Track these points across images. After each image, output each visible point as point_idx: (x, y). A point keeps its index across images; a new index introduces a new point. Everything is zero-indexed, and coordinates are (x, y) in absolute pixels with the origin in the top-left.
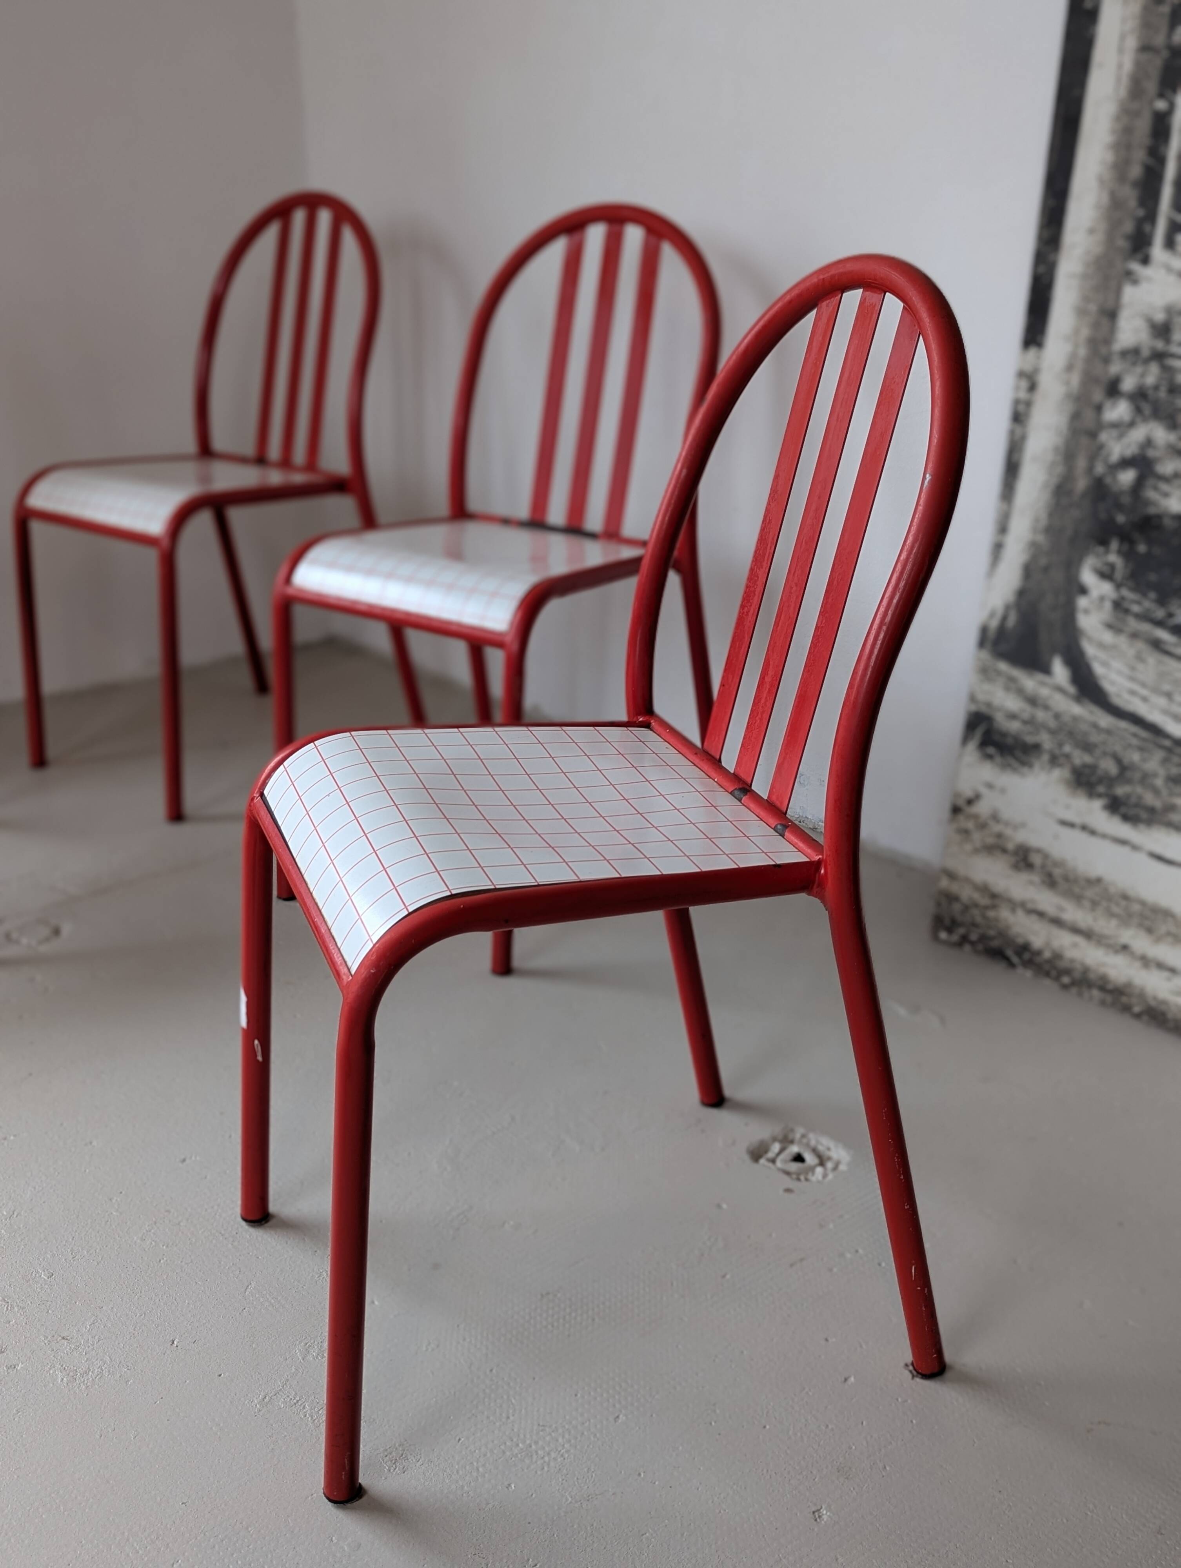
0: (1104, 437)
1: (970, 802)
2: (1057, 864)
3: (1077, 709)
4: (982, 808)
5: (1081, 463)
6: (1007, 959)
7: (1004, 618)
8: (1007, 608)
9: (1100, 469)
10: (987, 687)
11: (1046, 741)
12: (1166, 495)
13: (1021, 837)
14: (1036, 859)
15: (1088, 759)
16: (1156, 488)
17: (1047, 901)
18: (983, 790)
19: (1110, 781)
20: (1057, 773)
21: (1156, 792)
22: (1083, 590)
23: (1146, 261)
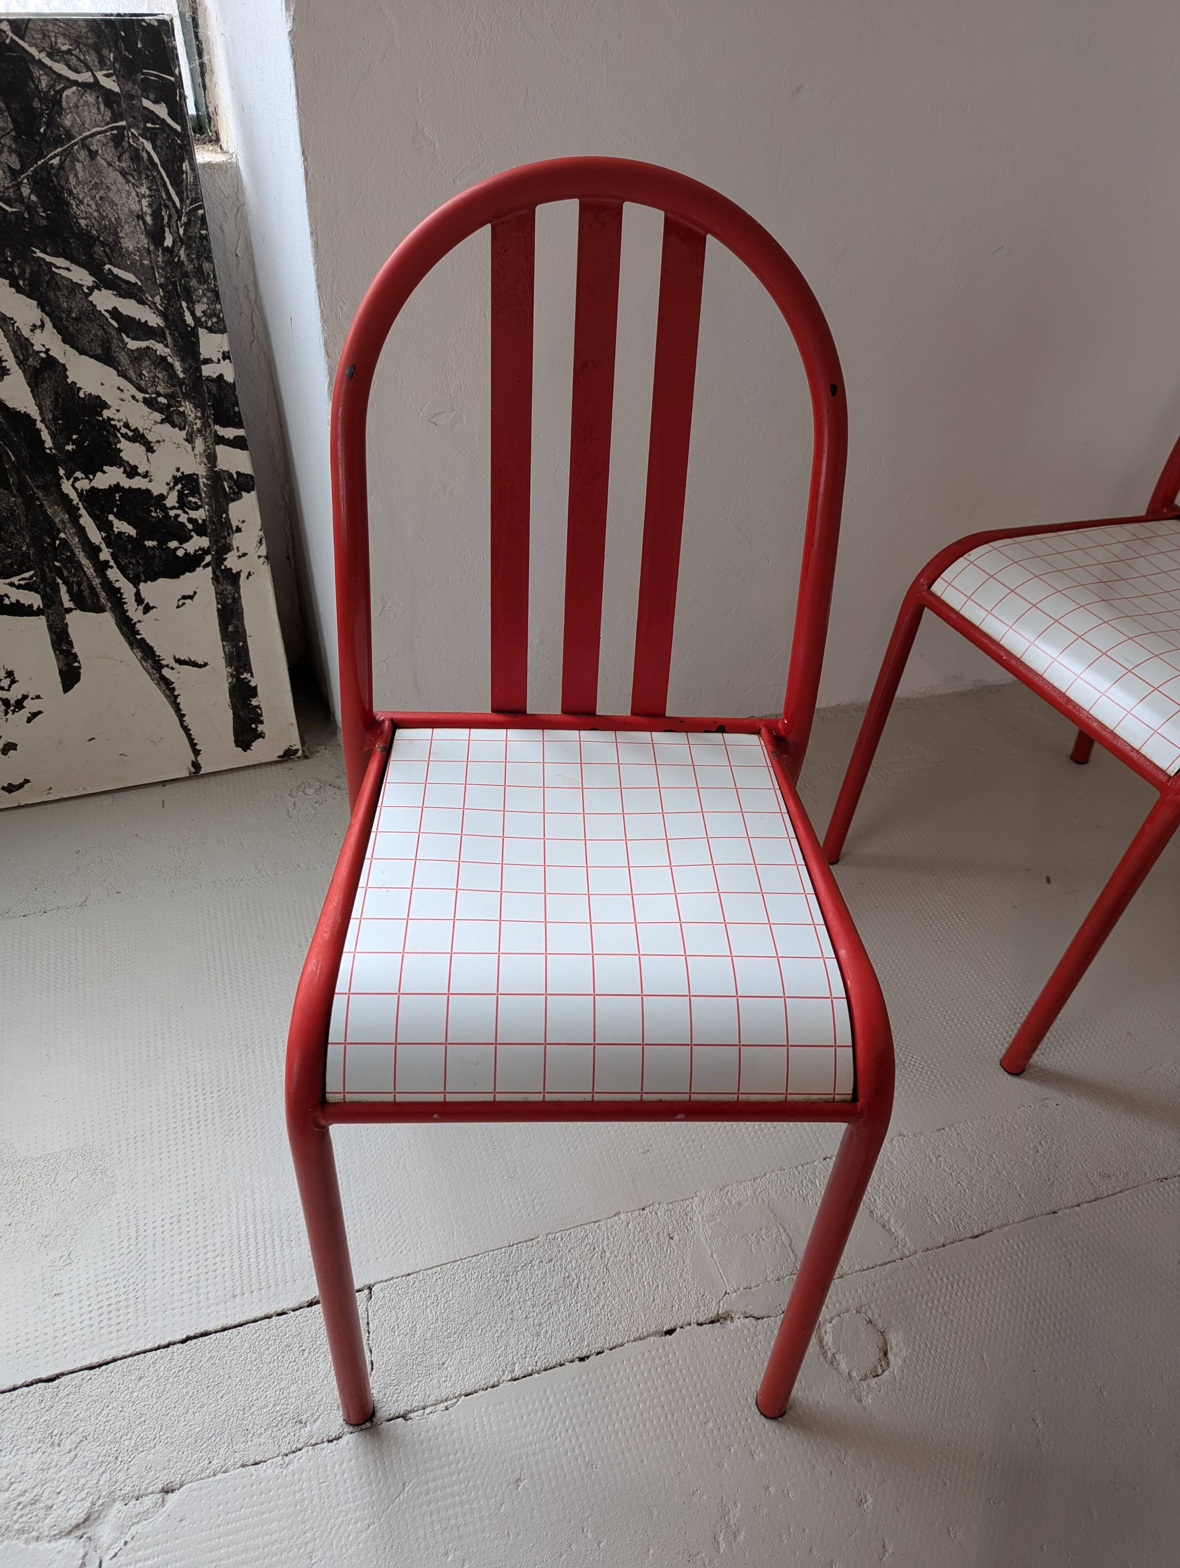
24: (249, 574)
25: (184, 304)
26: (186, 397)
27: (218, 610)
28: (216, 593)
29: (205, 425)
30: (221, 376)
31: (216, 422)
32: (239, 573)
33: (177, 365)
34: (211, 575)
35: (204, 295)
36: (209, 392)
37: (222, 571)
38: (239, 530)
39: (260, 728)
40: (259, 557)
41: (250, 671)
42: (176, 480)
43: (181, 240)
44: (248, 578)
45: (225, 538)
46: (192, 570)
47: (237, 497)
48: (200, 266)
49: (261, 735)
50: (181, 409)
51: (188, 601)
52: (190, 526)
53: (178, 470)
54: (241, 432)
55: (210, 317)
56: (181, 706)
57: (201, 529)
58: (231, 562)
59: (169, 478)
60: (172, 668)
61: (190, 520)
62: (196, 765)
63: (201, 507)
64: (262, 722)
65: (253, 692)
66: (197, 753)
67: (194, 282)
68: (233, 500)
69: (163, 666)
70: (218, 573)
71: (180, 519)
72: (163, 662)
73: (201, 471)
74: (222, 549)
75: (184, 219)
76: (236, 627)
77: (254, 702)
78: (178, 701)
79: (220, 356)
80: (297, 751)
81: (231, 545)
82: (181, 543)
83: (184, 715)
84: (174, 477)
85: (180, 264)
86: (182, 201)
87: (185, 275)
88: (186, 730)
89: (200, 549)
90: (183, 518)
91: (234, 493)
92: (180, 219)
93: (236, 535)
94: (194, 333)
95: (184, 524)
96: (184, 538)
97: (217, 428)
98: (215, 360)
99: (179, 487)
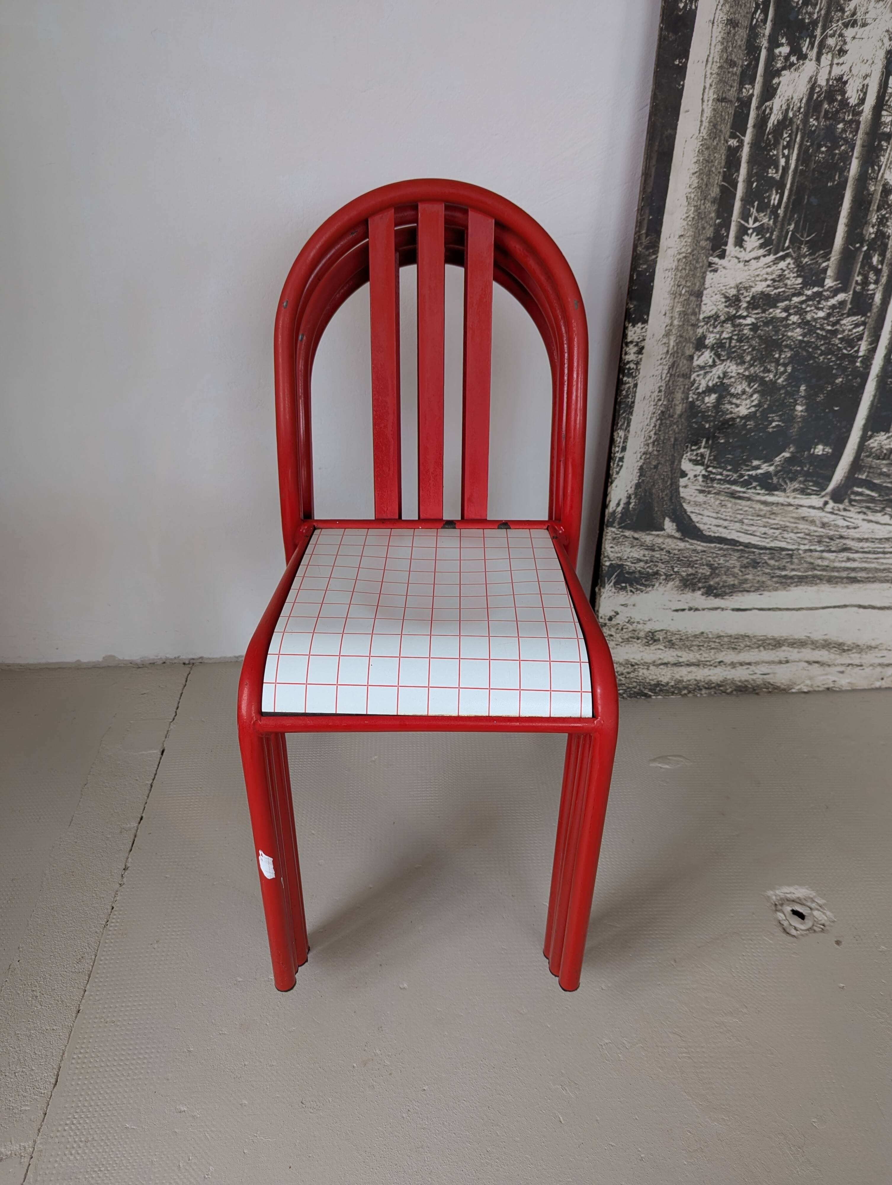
0: (694, 376)
1: (610, 619)
2: (673, 634)
3: (682, 545)
4: (621, 620)
5: (679, 396)
6: (646, 695)
7: (628, 503)
8: (629, 497)
9: (692, 397)
10: (616, 549)
11: (662, 568)
12: (737, 406)
13: (649, 627)
14: (660, 636)
15: (690, 571)
16: (731, 403)
17: (669, 656)
18: (619, 609)
19: (706, 578)
20: (671, 584)
21: (735, 576)
22: (684, 474)
23: (722, 256)
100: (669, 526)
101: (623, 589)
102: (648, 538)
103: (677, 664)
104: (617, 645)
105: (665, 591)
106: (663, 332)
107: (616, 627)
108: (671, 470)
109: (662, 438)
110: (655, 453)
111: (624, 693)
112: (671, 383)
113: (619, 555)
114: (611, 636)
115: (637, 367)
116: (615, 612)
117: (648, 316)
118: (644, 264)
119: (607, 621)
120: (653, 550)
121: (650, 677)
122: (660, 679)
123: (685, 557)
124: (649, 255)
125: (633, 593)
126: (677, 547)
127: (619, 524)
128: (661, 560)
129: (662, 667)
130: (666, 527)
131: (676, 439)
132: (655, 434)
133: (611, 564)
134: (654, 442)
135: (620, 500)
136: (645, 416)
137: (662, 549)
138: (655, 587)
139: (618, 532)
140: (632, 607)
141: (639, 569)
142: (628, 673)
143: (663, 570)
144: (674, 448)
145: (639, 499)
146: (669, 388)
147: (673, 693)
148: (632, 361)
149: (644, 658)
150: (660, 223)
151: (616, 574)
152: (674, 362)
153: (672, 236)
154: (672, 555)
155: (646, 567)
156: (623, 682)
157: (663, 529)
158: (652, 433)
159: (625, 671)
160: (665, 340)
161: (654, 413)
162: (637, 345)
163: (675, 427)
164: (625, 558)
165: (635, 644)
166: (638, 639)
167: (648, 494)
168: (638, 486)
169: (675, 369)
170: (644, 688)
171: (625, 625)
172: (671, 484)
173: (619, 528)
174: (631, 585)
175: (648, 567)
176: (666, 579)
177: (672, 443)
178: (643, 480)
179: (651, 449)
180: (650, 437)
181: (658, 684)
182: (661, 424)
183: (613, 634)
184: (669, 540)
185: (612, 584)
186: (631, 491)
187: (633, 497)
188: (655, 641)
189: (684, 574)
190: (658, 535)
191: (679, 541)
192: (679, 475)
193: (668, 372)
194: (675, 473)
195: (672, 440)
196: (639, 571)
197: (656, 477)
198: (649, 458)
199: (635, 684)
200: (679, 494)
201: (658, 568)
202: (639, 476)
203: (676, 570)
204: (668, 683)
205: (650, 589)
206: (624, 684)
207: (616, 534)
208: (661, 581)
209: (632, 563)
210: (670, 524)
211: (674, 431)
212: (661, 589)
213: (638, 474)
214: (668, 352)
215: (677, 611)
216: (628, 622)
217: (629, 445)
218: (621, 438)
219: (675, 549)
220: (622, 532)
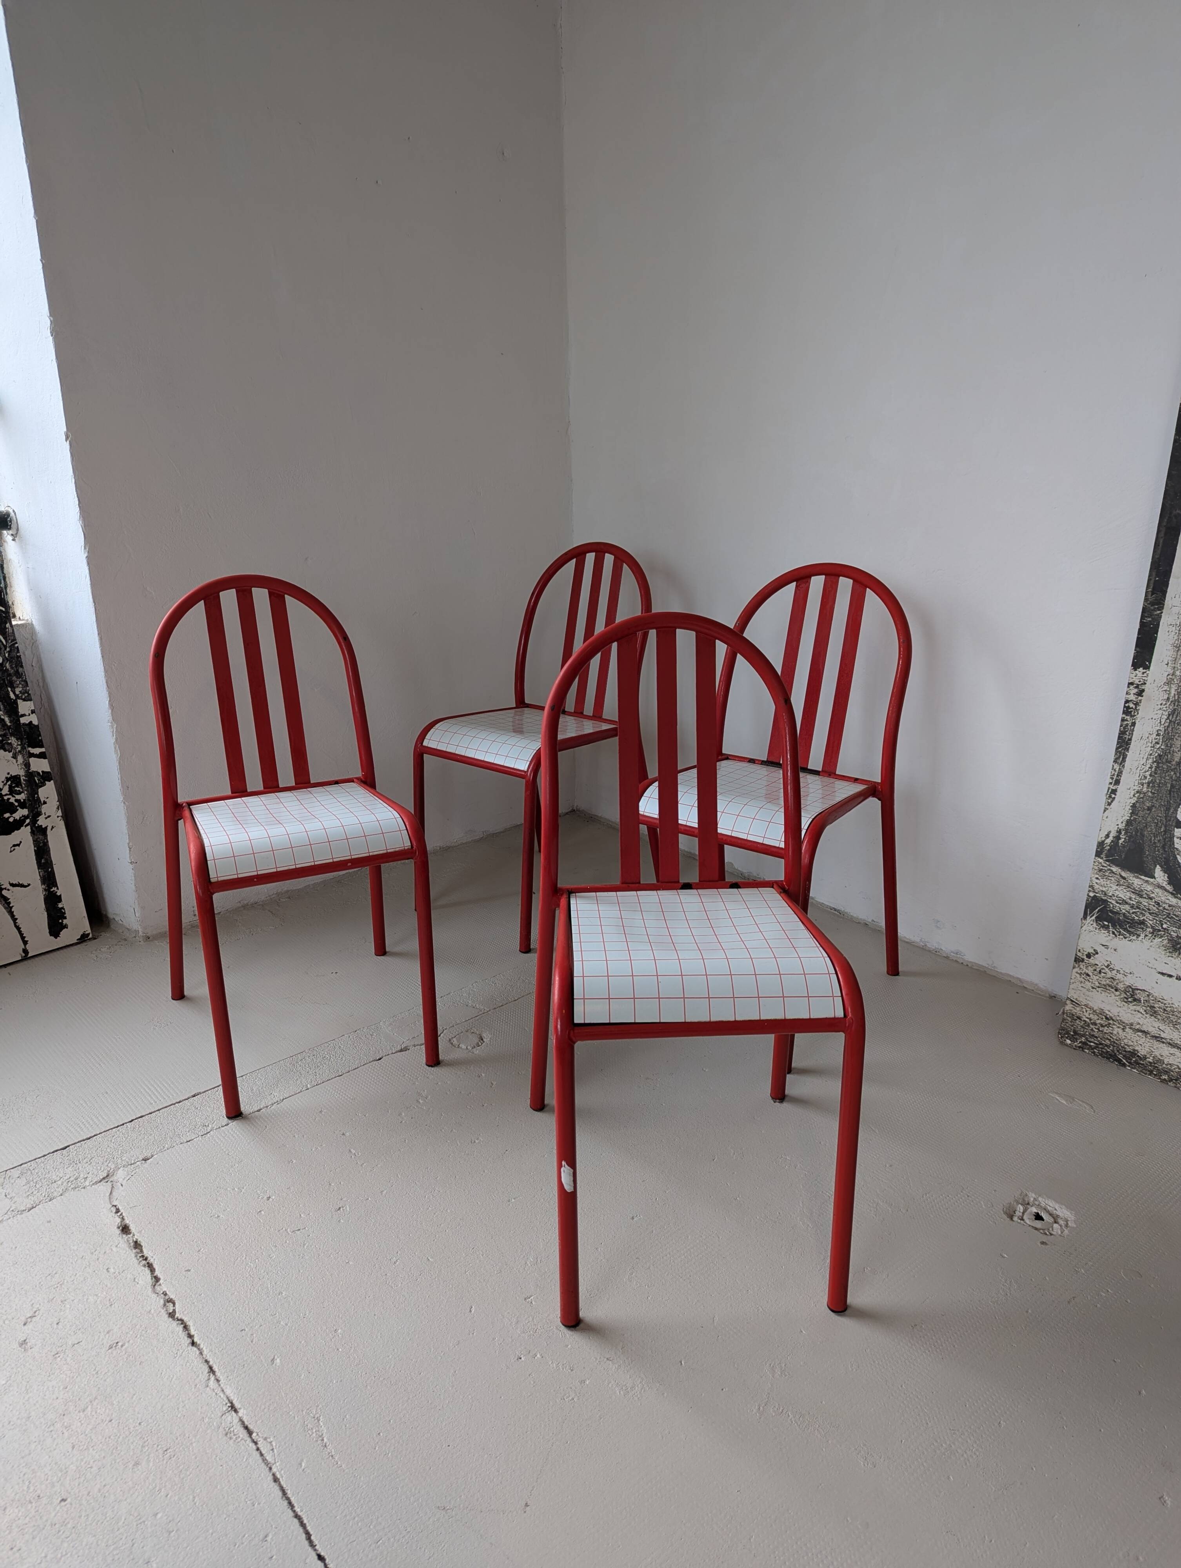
1: (1089, 956)
2: (1156, 1000)
3: (1173, 901)
4: (1100, 960)
6: (1119, 1061)
7: (1118, 838)
8: (1119, 832)
10: (1102, 881)
11: (1150, 920)
13: (1129, 981)
14: (1141, 997)
17: (1150, 1024)
18: (1099, 949)
20: (1158, 940)
24: (53, 827)
25: (9, 689)
26: (12, 735)
27: (35, 850)
28: (34, 841)
29: (23, 748)
30: (31, 722)
31: (29, 746)
32: (46, 828)
33: (7, 719)
34: (30, 831)
35: (20, 683)
36: (25, 731)
37: (36, 828)
38: (45, 803)
39: (65, 922)
40: (58, 817)
41: (56, 886)
42: (8, 779)
43: (7, 659)
44: (52, 830)
45: (37, 808)
46: (18, 829)
47: (43, 785)
48: (18, 670)
49: (66, 927)
50: (9, 741)
51: (17, 848)
52: (16, 804)
53: (8, 774)
54: (43, 750)
55: (24, 694)
56: (14, 913)
57: (22, 805)
58: (41, 821)
59: (3, 779)
60: (8, 890)
61: (16, 800)
62: (25, 951)
63: (23, 792)
64: (65, 918)
65: (59, 899)
66: (25, 943)
67: (14, 678)
68: (41, 787)
69: (3, 889)
70: (34, 829)
71: (10, 801)
72: (3, 887)
73: (22, 773)
74: (35, 814)
75: (8, 649)
76: (46, 860)
77: (60, 905)
78: (13, 910)
79: (30, 712)
80: (88, 934)
81: (41, 812)
82: (12, 814)
83: (17, 919)
84: (6, 778)
85: (7, 670)
86: (6, 641)
87: (10, 675)
88: (18, 928)
89: (23, 816)
90: (12, 800)
91: (41, 783)
92: (6, 649)
93: (43, 806)
94: (15, 702)
95: (12, 803)
96: (13, 810)
97: (30, 749)
98: (27, 714)
99: (9, 783)
100: (1160, 875)
101: (1106, 928)
102: (1137, 881)
103: (1157, 1038)
104: (1093, 988)
105: (1151, 946)
106: (1165, 680)
107: (1094, 968)
108: (1165, 816)
109: (1158, 781)
110: (1150, 794)
111: (1095, 1048)
112: (1170, 729)
113: (1104, 889)
114: (1088, 975)
115: (1136, 707)
116: (1094, 950)
117: (1150, 663)
118: (1149, 617)
119: (1085, 957)
120: (1141, 896)
121: (1126, 1041)
122: (1136, 1048)
123: (1177, 916)
124: (1155, 610)
125: (1116, 936)
126: (1167, 901)
127: (1107, 856)
128: (1149, 909)
129: (1140, 1034)
130: (1156, 875)
131: (1172, 786)
132: (1151, 775)
133: (1095, 895)
134: (1149, 783)
135: (1110, 832)
136: (1142, 756)
137: (1151, 899)
138: (1140, 938)
139: (1106, 865)
140: (1112, 950)
141: (1124, 911)
142: (1102, 1026)
143: (1151, 922)
144: (1170, 794)
145: (1130, 837)
146: (1168, 733)
147: (1151, 1072)
148: (1131, 701)
149: (1120, 1014)
150: (1166, 585)
151: (1099, 908)
152: (1175, 710)
153: (1177, 596)
154: (1161, 908)
155: (1131, 912)
156: (1096, 1034)
157: (1153, 877)
158: (1148, 774)
159: (1098, 1022)
160: (1166, 688)
161: (1151, 755)
162: (1137, 687)
163: (1172, 773)
164: (1110, 894)
165: (1113, 995)
166: (1116, 990)
167: (1139, 834)
168: (1129, 823)
169: (1175, 717)
170: (1118, 1051)
171: (1103, 969)
172: (1165, 831)
173: (1106, 861)
174: (1114, 926)
175: (1133, 913)
176: (1153, 933)
177: (1169, 788)
178: (1136, 819)
179: (1145, 790)
180: (1145, 777)
181: (1134, 1053)
182: (1157, 767)
183: (1091, 974)
184: (1157, 890)
185: (1093, 918)
186: (1123, 825)
187: (1123, 833)
188: (1135, 1000)
189: (1174, 935)
190: (1147, 881)
191: (1170, 895)
192: (1174, 824)
193: (1168, 718)
194: (1170, 820)
195: (1169, 785)
196: (1124, 914)
197: (1149, 819)
198: (1142, 798)
199: (1108, 1042)
200: (1173, 844)
201: (1145, 918)
202: (1131, 814)
203: (1165, 926)
204: (1145, 1058)
205: (1134, 938)
206: (1096, 1037)
207: (1103, 866)
208: (1147, 933)
209: (1118, 903)
210: (1162, 873)
211: (1172, 778)
212: (1147, 943)
213: (1131, 811)
214: (1168, 699)
215: (1163, 974)
216: (1107, 966)
217: (1122, 779)
218: (1115, 771)
219: (1165, 903)
220: (1109, 866)
